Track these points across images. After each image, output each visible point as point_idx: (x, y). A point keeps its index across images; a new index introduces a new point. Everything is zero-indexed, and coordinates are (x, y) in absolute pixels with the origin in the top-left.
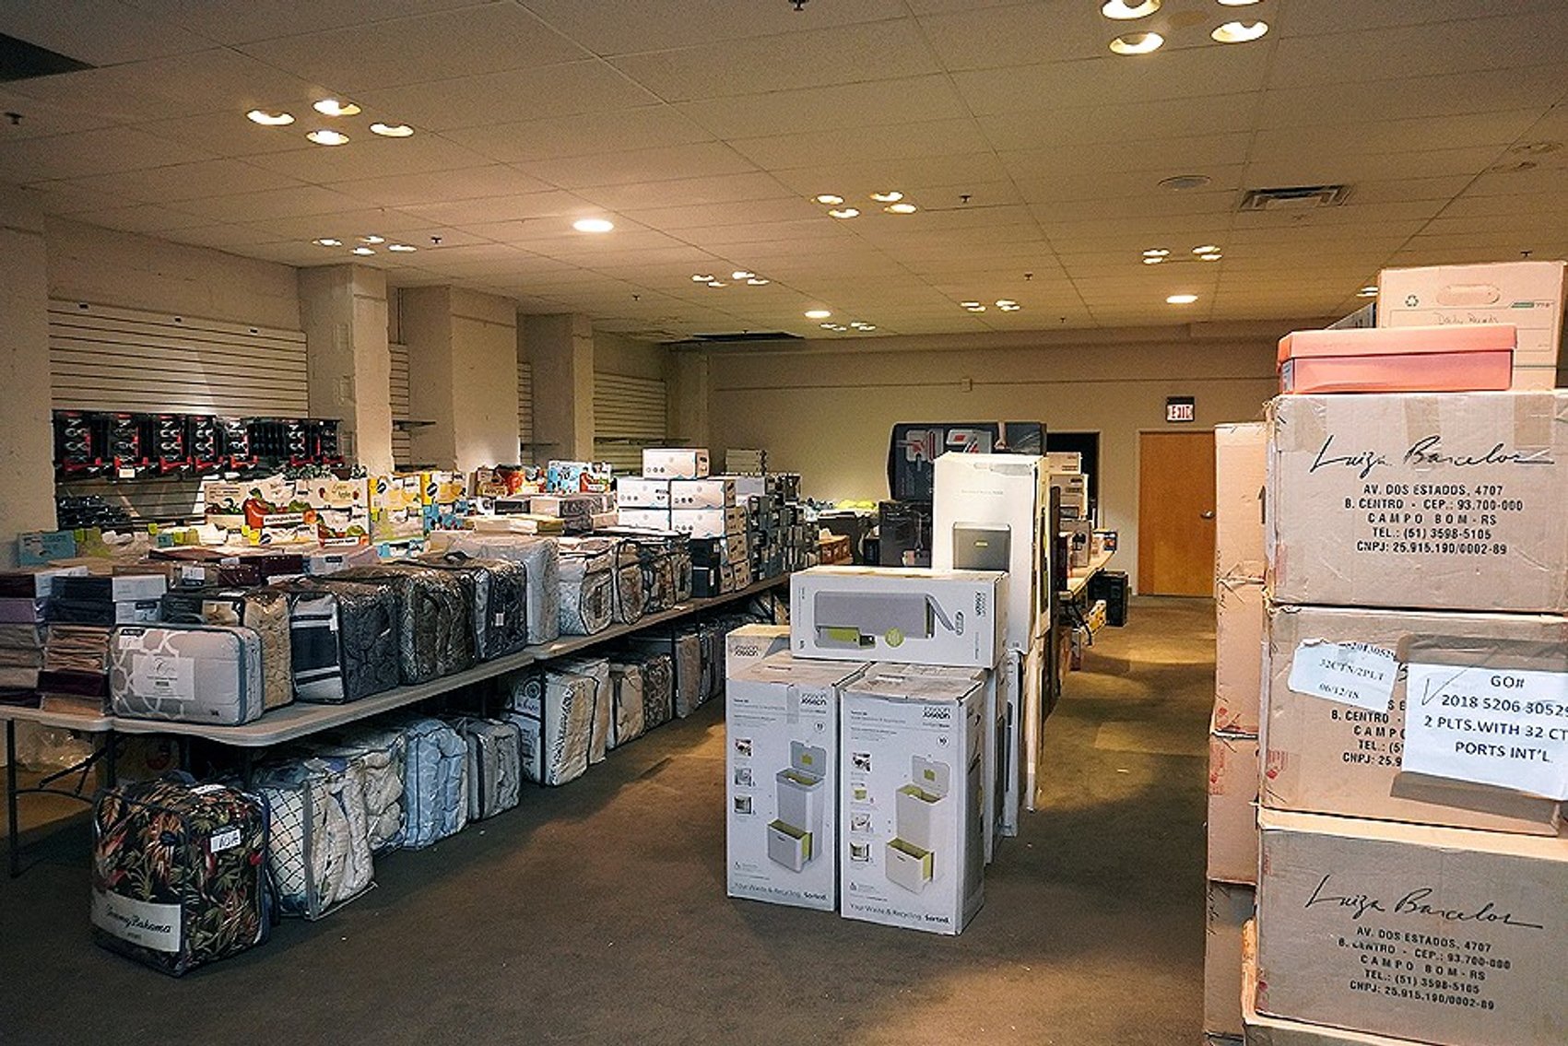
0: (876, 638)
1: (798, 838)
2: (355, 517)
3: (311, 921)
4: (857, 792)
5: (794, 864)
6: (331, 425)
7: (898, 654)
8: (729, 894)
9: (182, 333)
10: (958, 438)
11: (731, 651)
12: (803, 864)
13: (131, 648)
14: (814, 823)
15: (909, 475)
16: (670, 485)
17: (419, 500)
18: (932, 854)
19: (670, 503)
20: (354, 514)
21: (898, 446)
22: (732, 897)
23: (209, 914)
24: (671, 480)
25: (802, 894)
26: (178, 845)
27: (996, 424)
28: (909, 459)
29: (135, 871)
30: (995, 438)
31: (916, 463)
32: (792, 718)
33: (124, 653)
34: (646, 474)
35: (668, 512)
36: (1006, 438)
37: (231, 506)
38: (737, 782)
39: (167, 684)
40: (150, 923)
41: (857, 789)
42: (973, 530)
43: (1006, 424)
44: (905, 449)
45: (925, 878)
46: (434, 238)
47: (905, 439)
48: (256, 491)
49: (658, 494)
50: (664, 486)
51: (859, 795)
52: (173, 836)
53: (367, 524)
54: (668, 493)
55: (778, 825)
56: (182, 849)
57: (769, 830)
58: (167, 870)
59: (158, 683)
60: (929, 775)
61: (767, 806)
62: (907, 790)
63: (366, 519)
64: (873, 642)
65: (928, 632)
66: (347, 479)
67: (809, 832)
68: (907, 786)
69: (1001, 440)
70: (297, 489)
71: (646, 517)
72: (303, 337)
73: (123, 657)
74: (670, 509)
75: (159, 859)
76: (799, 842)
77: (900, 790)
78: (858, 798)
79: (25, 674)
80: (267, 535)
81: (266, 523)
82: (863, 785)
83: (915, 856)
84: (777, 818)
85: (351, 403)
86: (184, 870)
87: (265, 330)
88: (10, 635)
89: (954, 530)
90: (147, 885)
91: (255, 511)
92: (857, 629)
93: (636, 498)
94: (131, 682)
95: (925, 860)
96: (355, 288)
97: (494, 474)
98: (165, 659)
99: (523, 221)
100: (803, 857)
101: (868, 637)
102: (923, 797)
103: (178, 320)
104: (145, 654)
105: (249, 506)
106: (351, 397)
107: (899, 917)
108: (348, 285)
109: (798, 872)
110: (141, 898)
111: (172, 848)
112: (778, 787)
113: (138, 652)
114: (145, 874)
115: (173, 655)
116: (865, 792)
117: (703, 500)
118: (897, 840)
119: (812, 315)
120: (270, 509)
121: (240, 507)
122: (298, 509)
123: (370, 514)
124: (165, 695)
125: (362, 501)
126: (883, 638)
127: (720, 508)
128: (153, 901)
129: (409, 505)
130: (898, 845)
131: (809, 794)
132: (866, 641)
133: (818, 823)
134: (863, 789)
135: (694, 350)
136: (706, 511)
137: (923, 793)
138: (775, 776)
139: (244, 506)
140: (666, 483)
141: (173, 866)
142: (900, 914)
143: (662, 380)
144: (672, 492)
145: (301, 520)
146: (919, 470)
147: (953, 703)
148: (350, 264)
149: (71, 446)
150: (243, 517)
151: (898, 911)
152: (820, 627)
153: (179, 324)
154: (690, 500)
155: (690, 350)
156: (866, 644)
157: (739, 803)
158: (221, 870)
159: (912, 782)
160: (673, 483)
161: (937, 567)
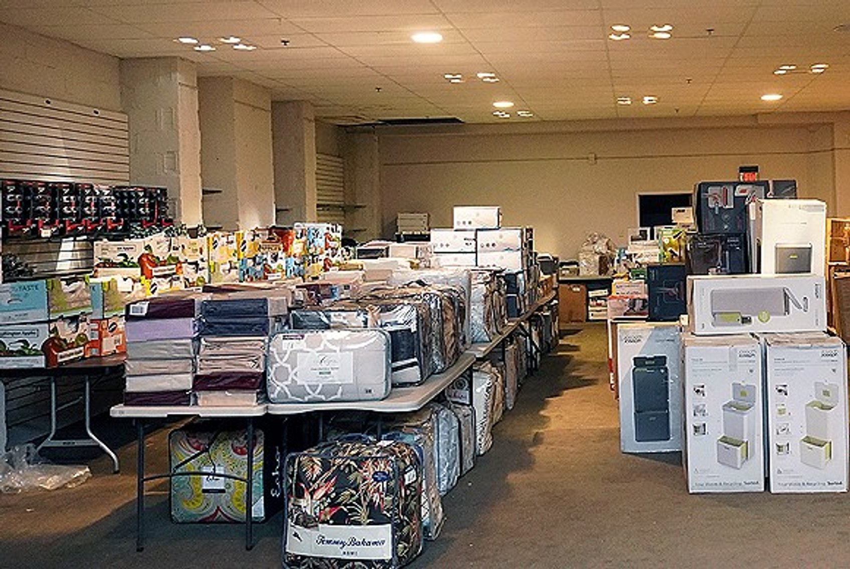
0: (753, 318)
1: (738, 446)
2: (200, 270)
3: (432, 541)
4: (780, 410)
5: (736, 464)
6: (164, 191)
7: (769, 327)
8: (691, 491)
9: (54, 114)
10: (742, 191)
11: (621, 340)
12: (742, 463)
13: (294, 348)
14: (749, 434)
15: (711, 215)
16: (476, 235)
17: (236, 254)
18: (830, 443)
19: (476, 248)
20: (200, 266)
21: (702, 197)
22: (693, 494)
23: (405, 530)
24: (477, 230)
25: (743, 484)
26: (389, 479)
27: (767, 181)
28: (710, 206)
29: (351, 504)
30: (767, 190)
31: (714, 209)
32: (733, 367)
33: (288, 353)
34: (456, 227)
35: (475, 254)
36: (774, 191)
37: (125, 260)
38: (695, 415)
39: (329, 373)
40: (366, 541)
41: (779, 407)
42: (788, 248)
43: (774, 181)
44: (707, 199)
45: (826, 458)
46: (283, 41)
47: (707, 192)
48: (148, 247)
49: (467, 241)
50: (471, 235)
51: (781, 412)
52: (384, 473)
53: (207, 274)
54: (475, 240)
55: (724, 440)
56: (392, 483)
57: (718, 444)
58: (381, 499)
59: (320, 373)
60: (826, 393)
61: (716, 429)
62: (813, 404)
63: (206, 271)
64: (750, 321)
65: (786, 311)
66: (196, 237)
67: (745, 440)
68: (813, 402)
69: (771, 192)
70: (173, 245)
71: (456, 259)
72: (125, 118)
73: (287, 356)
74: (476, 252)
75: (374, 492)
76: (739, 449)
77: (808, 405)
78: (781, 414)
79: (175, 379)
80: (155, 284)
81: (154, 274)
82: (783, 405)
83: (819, 445)
84: (723, 435)
85: (175, 175)
86: (394, 499)
87: (103, 112)
88: (163, 349)
89: (776, 248)
90: (363, 512)
91: (147, 262)
92: (739, 313)
93: (447, 245)
94: (295, 374)
95: (826, 448)
96: (179, 77)
97: (270, 233)
98: (326, 354)
99: (379, 32)
100: (742, 457)
101: (746, 318)
102: (823, 407)
103: (48, 102)
104: (308, 352)
105: (145, 259)
106: (175, 168)
107: (810, 487)
108: (173, 75)
109: (738, 469)
110: (359, 524)
111: (385, 483)
112: (724, 414)
113: (302, 351)
114: (362, 506)
115: (335, 351)
116: (785, 409)
117: (504, 245)
118: (807, 437)
119: (499, 105)
120: (155, 263)
121: (135, 260)
122: (173, 262)
123: (210, 266)
124: (326, 382)
125: (205, 255)
126: (757, 318)
127: (518, 250)
128: (369, 524)
129: (230, 259)
130: (808, 440)
131: (745, 417)
132: (746, 320)
133: (752, 435)
134: (783, 407)
135: (369, 132)
136: (507, 252)
137: (823, 405)
138: (721, 407)
139: (140, 259)
140: (473, 233)
141: (386, 496)
142: (811, 484)
143: (339, 157)
144: (478, 240)
145: (174, 271)
146: (717, 213)
147: (840, 346)
148: (175, 57)
149: (10, 209)
150: (139, 269)
151: (810, 482)
152: (715, 314)
153: (49, 105)
154: (493, 245)
155: (364, 132)
156: (746, 322)
157: (696, 429)
158: (410, 498)
159: (815, 399)
160: (479, 233)
161: (766, 273)
